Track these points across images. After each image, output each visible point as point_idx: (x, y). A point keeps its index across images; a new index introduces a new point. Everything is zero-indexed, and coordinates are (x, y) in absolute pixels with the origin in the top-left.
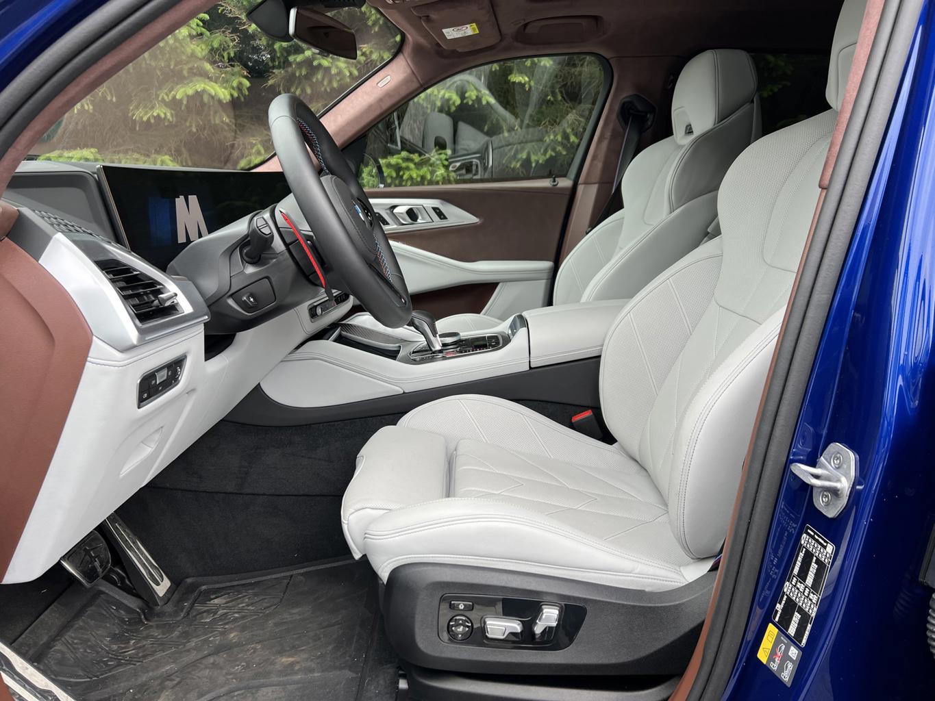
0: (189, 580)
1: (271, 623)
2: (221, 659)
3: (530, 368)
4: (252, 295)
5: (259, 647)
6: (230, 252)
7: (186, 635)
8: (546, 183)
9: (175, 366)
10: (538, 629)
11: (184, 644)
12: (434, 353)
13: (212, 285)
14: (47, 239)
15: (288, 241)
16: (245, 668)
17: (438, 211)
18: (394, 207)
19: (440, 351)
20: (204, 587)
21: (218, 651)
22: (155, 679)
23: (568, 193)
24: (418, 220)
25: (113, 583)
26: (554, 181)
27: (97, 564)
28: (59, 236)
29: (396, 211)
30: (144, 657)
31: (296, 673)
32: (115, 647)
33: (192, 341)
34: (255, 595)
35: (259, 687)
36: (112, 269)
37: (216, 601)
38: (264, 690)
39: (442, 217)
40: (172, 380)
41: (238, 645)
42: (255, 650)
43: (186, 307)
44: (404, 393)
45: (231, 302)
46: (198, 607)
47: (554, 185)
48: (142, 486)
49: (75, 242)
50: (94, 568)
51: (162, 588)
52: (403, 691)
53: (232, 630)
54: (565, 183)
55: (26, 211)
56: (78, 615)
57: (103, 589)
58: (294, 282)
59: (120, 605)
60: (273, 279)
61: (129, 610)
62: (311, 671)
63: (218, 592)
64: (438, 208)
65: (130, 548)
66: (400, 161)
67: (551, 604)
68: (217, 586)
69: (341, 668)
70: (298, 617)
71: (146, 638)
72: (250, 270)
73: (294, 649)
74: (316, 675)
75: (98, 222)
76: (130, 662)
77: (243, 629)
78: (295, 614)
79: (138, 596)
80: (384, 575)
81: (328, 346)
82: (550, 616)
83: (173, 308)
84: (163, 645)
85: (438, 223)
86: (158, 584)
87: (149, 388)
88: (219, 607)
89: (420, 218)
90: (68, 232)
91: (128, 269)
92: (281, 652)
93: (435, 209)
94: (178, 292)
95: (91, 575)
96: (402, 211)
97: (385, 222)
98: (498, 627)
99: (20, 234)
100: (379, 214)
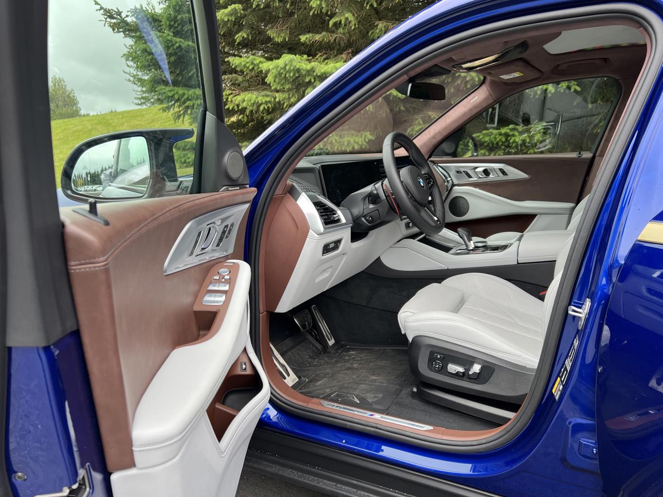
0: (343, 343)
1: (372, 364)
2: (348, 372)
3: (518, 263)
4: (371, 217)
5: (365, 371)
6: (364, 199)
7: (337, 362)
8: (574, 155)
9: (337, 243)
10: (471, 373)
11: (336, 365)
12: (469, 250)
13: (356, 211)
14: (300, 194)
15: (387, 195)
16: (358, 377)
18: (476, 168)
19: (472, 250)
20: (348, 347)
21: (349, 369)
22: (323, 373)
23: (588, 161)
24: (490, 176)
25: (313, 336)
26: (580, 154)
27: (307, 323)
28: (304, 193)
29: (477, 170)
30: (320, 365)
31: (376, 382)
32: (310, 360)
33: (345, 234)
34: (369, 353)
35: (360, 384)
36: (318, 205)
37: (352, 352)
38: (362, 385)
39: (505, 174)
40: (336, 247)
41: (357, 369)
42: (363, 372)
43: (343, 221)
44: (448, 269)
45: (363, 219)
46: (344, 353)
47: (579, 157)
48: (325, 290)
49: (308, 196)
50: (305, 324)
51: (331, 342)
52: (415, 392)
53: (355, 364)
54: (587, 155)
55: (295, 184)
56: (298, 344)
57: (308, 337)
58: (388, 213)
59: (314, 345)
60: (379, 210)
61: (317, 348)
62: (383, 383)
63: (353, 349)
64: (502, 169)
65: (320, 322)
66: (508, 131)
67: (479, 363)
68: (353, 347)
69: (395, 384)
70: (383, 364)
71: (322, 360)
72: (371, 206)
73: (379, 374)
74: (385, 385)
75: (317, 185)
76: (315, 366)
77: (360, 364)
78: (383, 363)
79: (321, 344)
80: (410, 339)
81: (415, 243)
82: (476, 368)
83: (339, 220)
84: (328, 363)
85: (502, 177)
86: (330, 340)
87: (327, 249)
88: (353, 355)
89: (491, 174)
90: (307, 191)
91: (324, 205)
92: (373, 375)
93: (500, 169)
94: (340, 214)
95: (304, 326)
96: (480, 170)
97: (470, 176)
98: (453, 368)
99: (292, 192)
100: (467, 172)
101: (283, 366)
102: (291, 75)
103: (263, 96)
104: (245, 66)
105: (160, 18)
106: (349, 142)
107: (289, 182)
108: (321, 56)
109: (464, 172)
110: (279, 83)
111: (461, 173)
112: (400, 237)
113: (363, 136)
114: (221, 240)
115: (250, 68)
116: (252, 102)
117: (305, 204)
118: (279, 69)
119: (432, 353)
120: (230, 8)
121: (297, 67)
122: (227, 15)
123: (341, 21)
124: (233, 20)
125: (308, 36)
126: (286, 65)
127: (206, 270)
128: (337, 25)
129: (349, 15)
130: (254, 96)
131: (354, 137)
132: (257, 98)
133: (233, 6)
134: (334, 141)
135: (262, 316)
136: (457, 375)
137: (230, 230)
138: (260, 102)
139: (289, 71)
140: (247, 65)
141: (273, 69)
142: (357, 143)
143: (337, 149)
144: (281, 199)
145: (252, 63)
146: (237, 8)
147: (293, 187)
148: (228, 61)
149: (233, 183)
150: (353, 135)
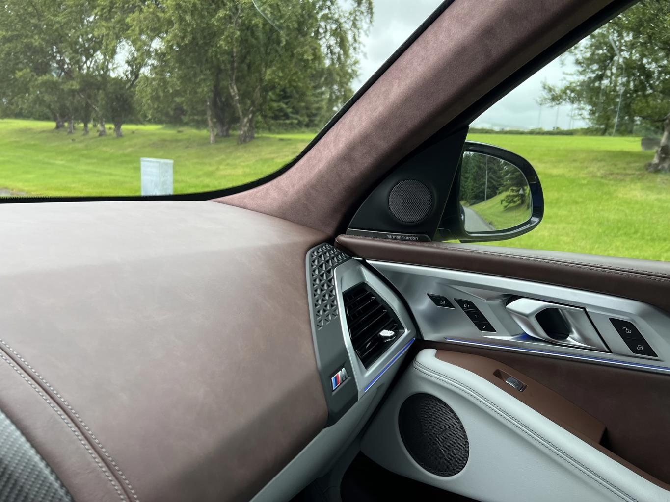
17: (628, 331)
18: (513, 296)
24: (569, 339)
29: (515, 305)
39: (640, 347)
64: (629, 325)
85: (624, 356)
89: (575, 335)
93: (619, 325)
96: (527, 311)
97: (483, 324)
100: (471, 305)
109: (461, 303)
111: (449, 304)
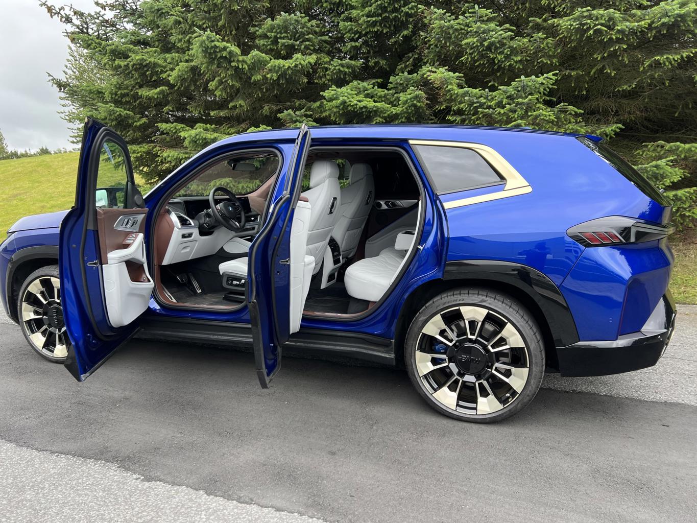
0: (205, 292)
4: (208, 224)
9: (190, 235)
10: (241, 283)
11: (199, 297)
13: (202, 221)
14: (171, 213)
20: (207, 293)
21: (204, 298)
27: (184, 279)
28: (173, 212)
32: (185, 296)
33: (195, 232)
36: (180, 218)
40: (189, 237)
41: (207, 297)
42: (209, 298)
43: (193, 224)
45: (204, 225)
46: (204, 295)
48: (189, 259)
49: (176, 214)
57: (186, 288)
59: (189, 292)
60: (211, 221)
63: (209, 293)
65: (193, 281)
67: (244, 279)
71: (192, 296)
72: (208, 219)
75: (182, 210)
79: (193, 291)
80: (221, 274)
81: (240, 239)
82: (243, 281)
83: (190, 224)
86: (198, 291)
87: (184, 237)
91: (183, 218)
94: (191, 221)
95: (182, 281)
98: (235, 282)
99: (169, 212)
101: (169, 296)
102: (200, 142)
103: (184, 153)
104: (170, 130)
105: (104, 91)
106: (243, 187)
107: (167, 207)
108: (227, 125)
110: (193, 146)
112: (232, 237)
113: (254, 183)
114: (133, 225)
115: (174, 131)
116: (175, 157)
117: (174, 217)
118: (192, 137)
119: (228, 277)
120: (158, 89)
121: (204, 137)
122: (156, 94)
123: (236, 105)
124: (161, 97)
125: (215, 112)
126: (197, 135)
127: (127, 234)
128: (235, 107)
129: (241, 102)
130: (176, 154)
131: (248, 184)
132: (178, 155)
133: (161, 88)
134: (232, 186)
135: (156, 267)
136: (236, 285)
137: (136, 223)
138: (181, 158)
139: (199, 139)
140: (172, 130)
141: (187, 137)
142: (249, 187)
143: (235, 191)
144: (164, 215)
145: (175, 128)
146: (164, 89)
147: (169, 209)
148: (158, 126)
149: (138, 206)
150: (247, 181)
